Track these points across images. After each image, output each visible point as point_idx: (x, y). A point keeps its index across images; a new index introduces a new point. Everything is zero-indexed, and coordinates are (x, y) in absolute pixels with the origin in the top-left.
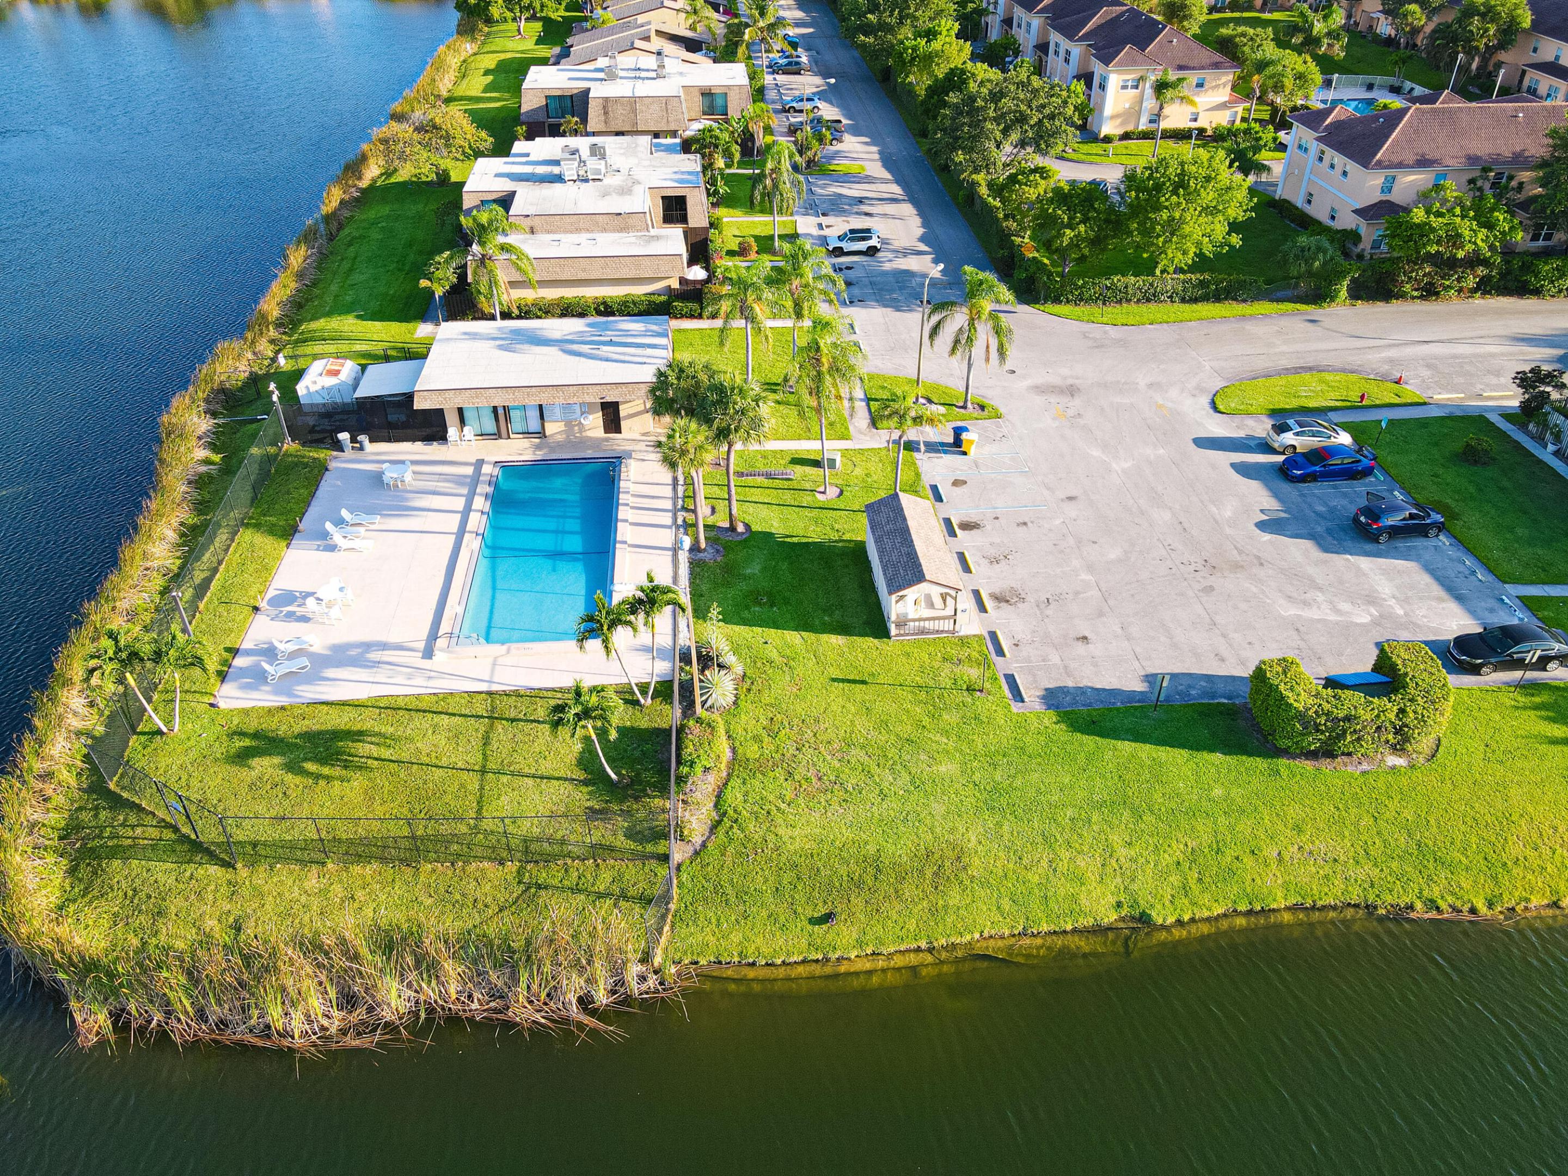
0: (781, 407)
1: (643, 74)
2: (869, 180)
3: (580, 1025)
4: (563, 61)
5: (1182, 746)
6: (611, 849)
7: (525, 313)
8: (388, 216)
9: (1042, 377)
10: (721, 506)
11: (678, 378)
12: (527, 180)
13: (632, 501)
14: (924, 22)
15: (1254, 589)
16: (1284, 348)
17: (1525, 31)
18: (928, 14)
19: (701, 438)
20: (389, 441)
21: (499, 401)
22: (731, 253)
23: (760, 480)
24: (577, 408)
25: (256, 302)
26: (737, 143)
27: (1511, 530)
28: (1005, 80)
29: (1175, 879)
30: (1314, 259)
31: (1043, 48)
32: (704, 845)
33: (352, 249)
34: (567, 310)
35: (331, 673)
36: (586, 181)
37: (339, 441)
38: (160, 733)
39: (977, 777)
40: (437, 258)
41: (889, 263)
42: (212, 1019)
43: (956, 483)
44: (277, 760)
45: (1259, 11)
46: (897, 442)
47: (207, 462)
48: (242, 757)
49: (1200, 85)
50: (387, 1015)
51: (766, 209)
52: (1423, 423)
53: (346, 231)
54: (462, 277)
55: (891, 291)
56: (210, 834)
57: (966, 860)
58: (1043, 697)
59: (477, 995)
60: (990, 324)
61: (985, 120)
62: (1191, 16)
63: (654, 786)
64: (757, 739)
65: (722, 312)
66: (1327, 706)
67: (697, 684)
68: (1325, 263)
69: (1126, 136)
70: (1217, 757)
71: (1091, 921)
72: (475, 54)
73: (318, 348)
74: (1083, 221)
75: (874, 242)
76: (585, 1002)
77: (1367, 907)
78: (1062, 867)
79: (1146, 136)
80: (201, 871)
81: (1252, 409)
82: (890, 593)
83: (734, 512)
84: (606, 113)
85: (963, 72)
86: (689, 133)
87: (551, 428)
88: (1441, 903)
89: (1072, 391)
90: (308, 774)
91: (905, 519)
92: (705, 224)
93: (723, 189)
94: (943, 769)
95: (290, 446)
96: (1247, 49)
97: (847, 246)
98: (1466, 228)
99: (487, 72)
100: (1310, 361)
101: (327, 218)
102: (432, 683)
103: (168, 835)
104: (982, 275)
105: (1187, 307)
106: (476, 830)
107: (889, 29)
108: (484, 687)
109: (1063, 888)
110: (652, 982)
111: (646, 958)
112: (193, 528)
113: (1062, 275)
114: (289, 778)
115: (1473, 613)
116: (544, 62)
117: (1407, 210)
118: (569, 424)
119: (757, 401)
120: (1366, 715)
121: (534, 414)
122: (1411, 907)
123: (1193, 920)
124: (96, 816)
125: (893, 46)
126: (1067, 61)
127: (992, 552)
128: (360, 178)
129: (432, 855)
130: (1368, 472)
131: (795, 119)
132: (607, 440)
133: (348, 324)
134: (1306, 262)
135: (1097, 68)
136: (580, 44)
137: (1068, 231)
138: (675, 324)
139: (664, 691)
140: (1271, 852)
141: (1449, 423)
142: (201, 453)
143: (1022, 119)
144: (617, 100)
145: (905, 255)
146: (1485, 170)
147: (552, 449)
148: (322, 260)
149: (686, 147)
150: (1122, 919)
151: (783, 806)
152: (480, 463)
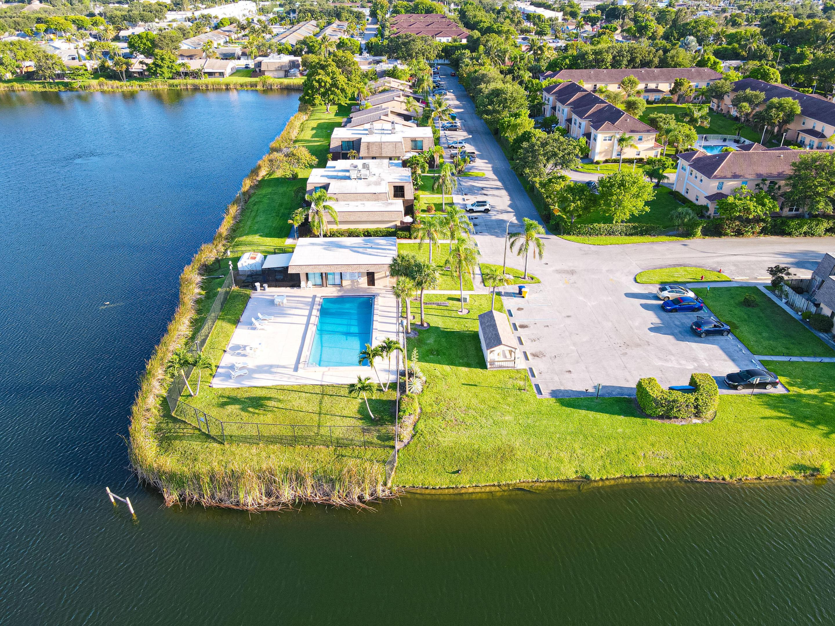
0: (444, 277)
1: (385, 132)
2: (487, 179)
3: (359, 507)
4: (348, 125)
5: (607, 413)
6: (371, 443)
7: (332, 235)
8: (271, 193)
9: (559, 267)
10: (418, 316)
11: (402, 261)
12: (335, 178)
13: (379, 313)
14: (514, 110)
15: (644, 354)
16: (670, 256)
17: (798, 115)
18: (516, 106)
19: (411, 285)
20: (276, 287)
21: (324, 271)
22: (423, 211)
23: (434, 306)
24: (357, 274)
25: (218, 228)
26: (427, 162)
27: (760, 334)
28: (548, 138)
29: (600, 463)
30: (685, 217)
31: (569, 121)
32: (408, 443)
33: (255, 207)
34: (351, 234)
35: (256, 376)
36: (361, 179)
37: (255, 286)
38: (191, 396)
39: (520, 422)
40: (296, 211)
41: (494, 216)
42: (217, 498)
43: (519, 309)
44: (238, 406)
45: (676, 103)
46: (493, 292)
47: (200, 294)
48: (223, 405)
49: (640, 139)
50: (283, 500)
51: (440, 190)
52: (728, 289)
53: (252, 199)
54: (307, 219)
55: (494, 229)
56: (214, 432)
57: (514, 452)
58: (550, 393)
59: (318, 494)
60: (535, 242)
61: (539, 154)
62: (638, 108)
63: (389, 421)
64: (431, 405)
65: (419, 236)
66: (665, 396)
67: (407, 383)
68: (690, 220)
69: (606, 161)
70: (621, 418)
71: (565, 478)
72: (307, 120)
73: (243, 248)
74: (580, 199)
75: (487, 207)
76: (361, 498)
77: (680, 477)
78: (554, 456)
79: (615, 161)
80: (211, 445)
81: (652, 282)
82: (487, 349)
83: (423, 317)
84: (368, 149)
85: (530, 133)
86: (405, 158)
87: (345, 283)
88: (710, 475)
89: (572, 272)
90: (250, 412)
91: (495, 321)
92: (412, 198)
93: (420, 183)
94: (507, 418)
95: (235, 288)
96: (661, 124)
97: (475, 208)
98: (752, 205)
99: (313, 129)
100: (681, 262)
101: (244, 194)
102: (297, 381)
103: (197, 432)
104: (531, 222)
105: (627, 238)
106: (317, 434)
107: (498, 112)
108: (319, 383)
109: (553, 464)
110: (387, 492)
111: (385, 484)
112: (196, 320)
113: (571, 223)
114: (243, 413)
115: (738, 366)
116: (339, 125)
117: (726, 196)
118: (353, 281)
119: (434, 271)
120: (681, 400)
121: (338, 277)
122: (698, 477)
123: (607, 479)
124: (167, 425)
125: (499, 120)
126: (580, 127)
127: (533, 337)
128: (257, 176)
129: (300, 443)
130: (700, 308)
131: (454, 151)
132: (369, 288)
133: (256, 238)
134: (682, 219)
135: (593, 131)
136: (356, 117)
137: (573, 204)
138: (399, 241)
139: (393, 386)
140: (640, 453)
141: (740, 289)
142: (197, 290)
143: (555, 155)
144: (373, 143)
145: (502, 213)
146: (764, 180)
147: (345, 292)
148: (243, 212)
149: (405, 164)
150: (578, 477)
151: (441, 430)
152: (315, 297)
